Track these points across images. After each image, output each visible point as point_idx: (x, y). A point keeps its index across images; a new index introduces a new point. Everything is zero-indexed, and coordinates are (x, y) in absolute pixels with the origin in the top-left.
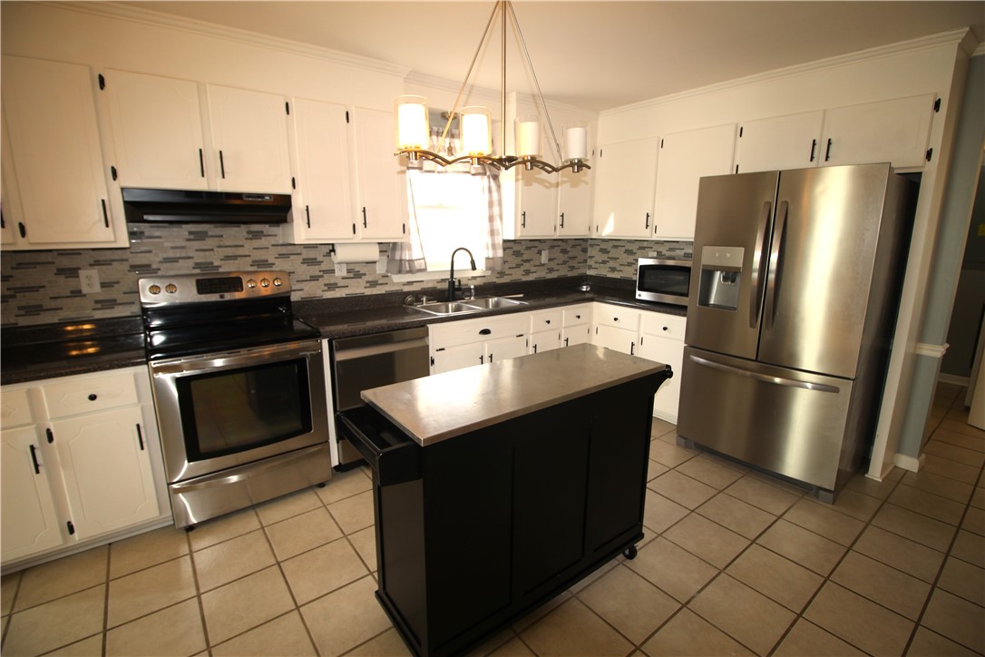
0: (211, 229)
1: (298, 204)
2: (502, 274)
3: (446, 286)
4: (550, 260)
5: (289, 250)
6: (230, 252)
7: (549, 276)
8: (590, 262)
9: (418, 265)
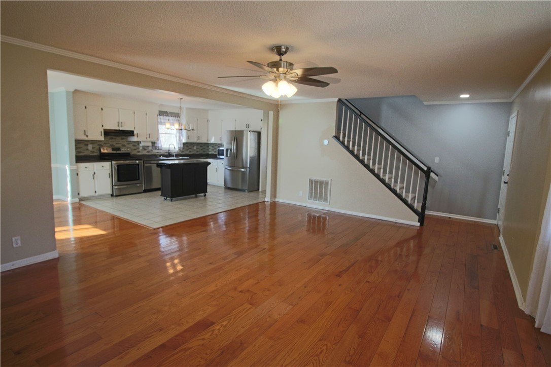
0: (114, 137)
1: (135, 133)
2: (183, 152)
3: (167, 154)
4: (197, 149)
5: (130, 142)
6: (117, 142)
7: (197, 153)
8: (210, 150)
9: (160, 148)
